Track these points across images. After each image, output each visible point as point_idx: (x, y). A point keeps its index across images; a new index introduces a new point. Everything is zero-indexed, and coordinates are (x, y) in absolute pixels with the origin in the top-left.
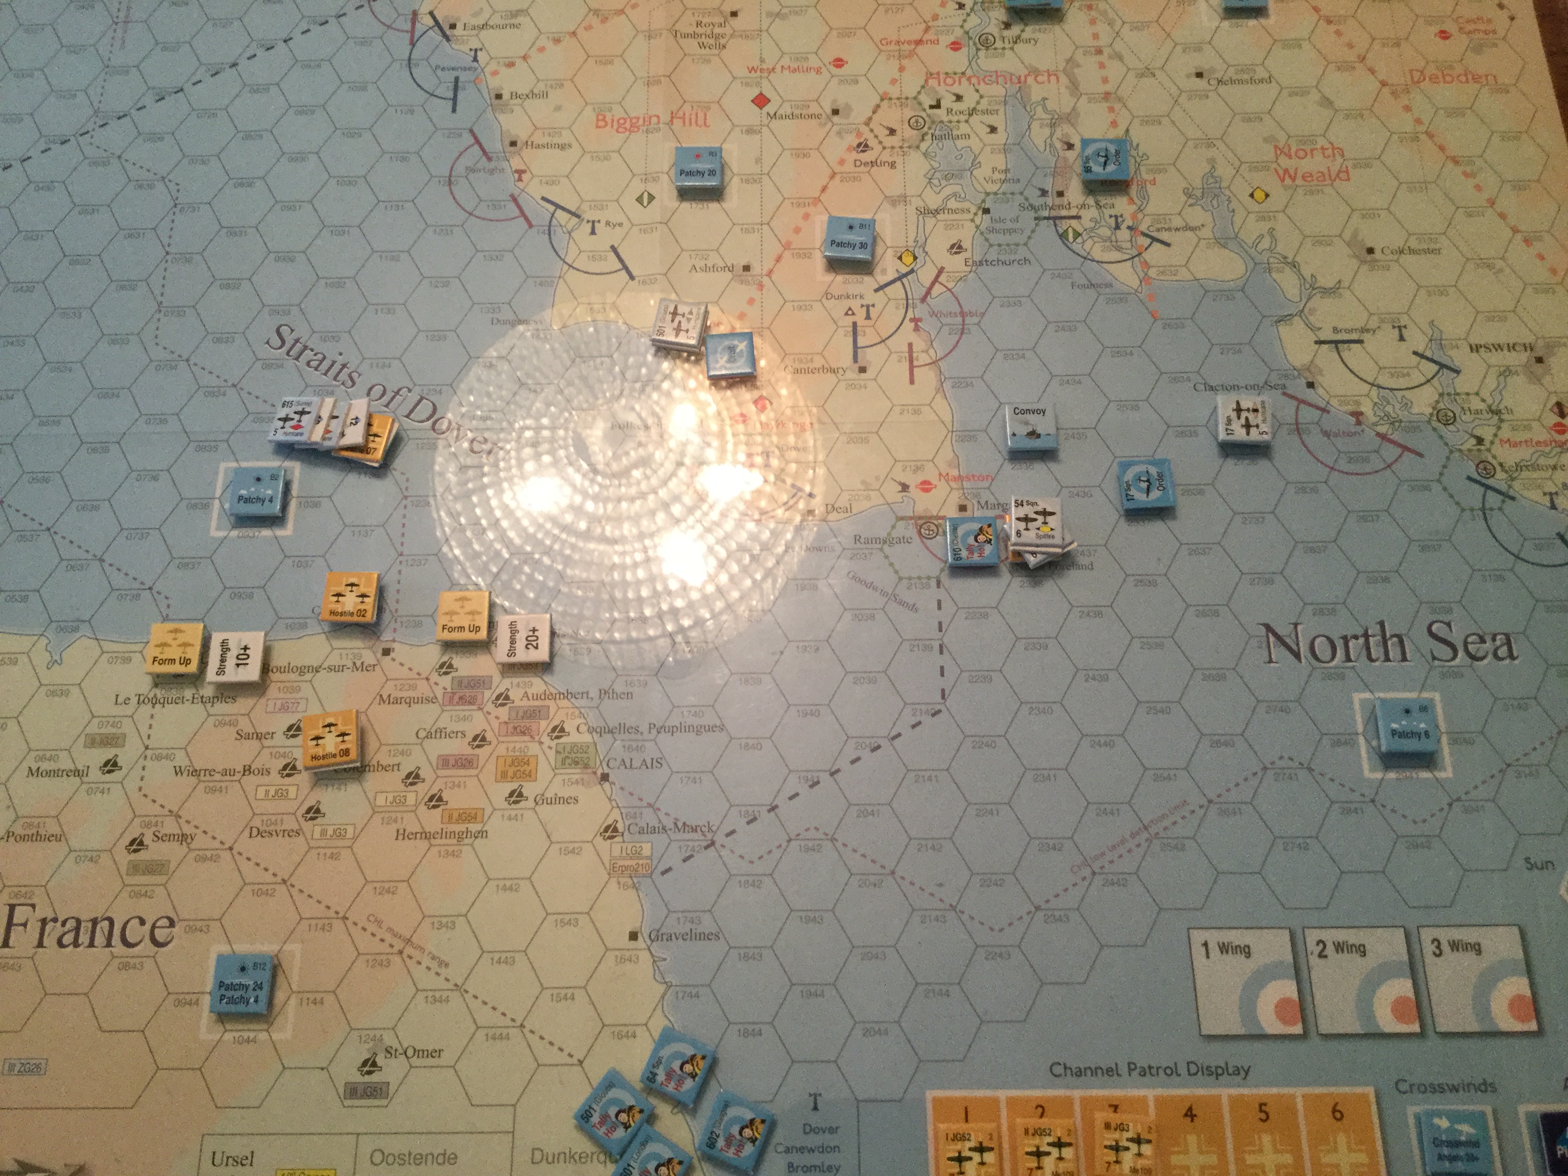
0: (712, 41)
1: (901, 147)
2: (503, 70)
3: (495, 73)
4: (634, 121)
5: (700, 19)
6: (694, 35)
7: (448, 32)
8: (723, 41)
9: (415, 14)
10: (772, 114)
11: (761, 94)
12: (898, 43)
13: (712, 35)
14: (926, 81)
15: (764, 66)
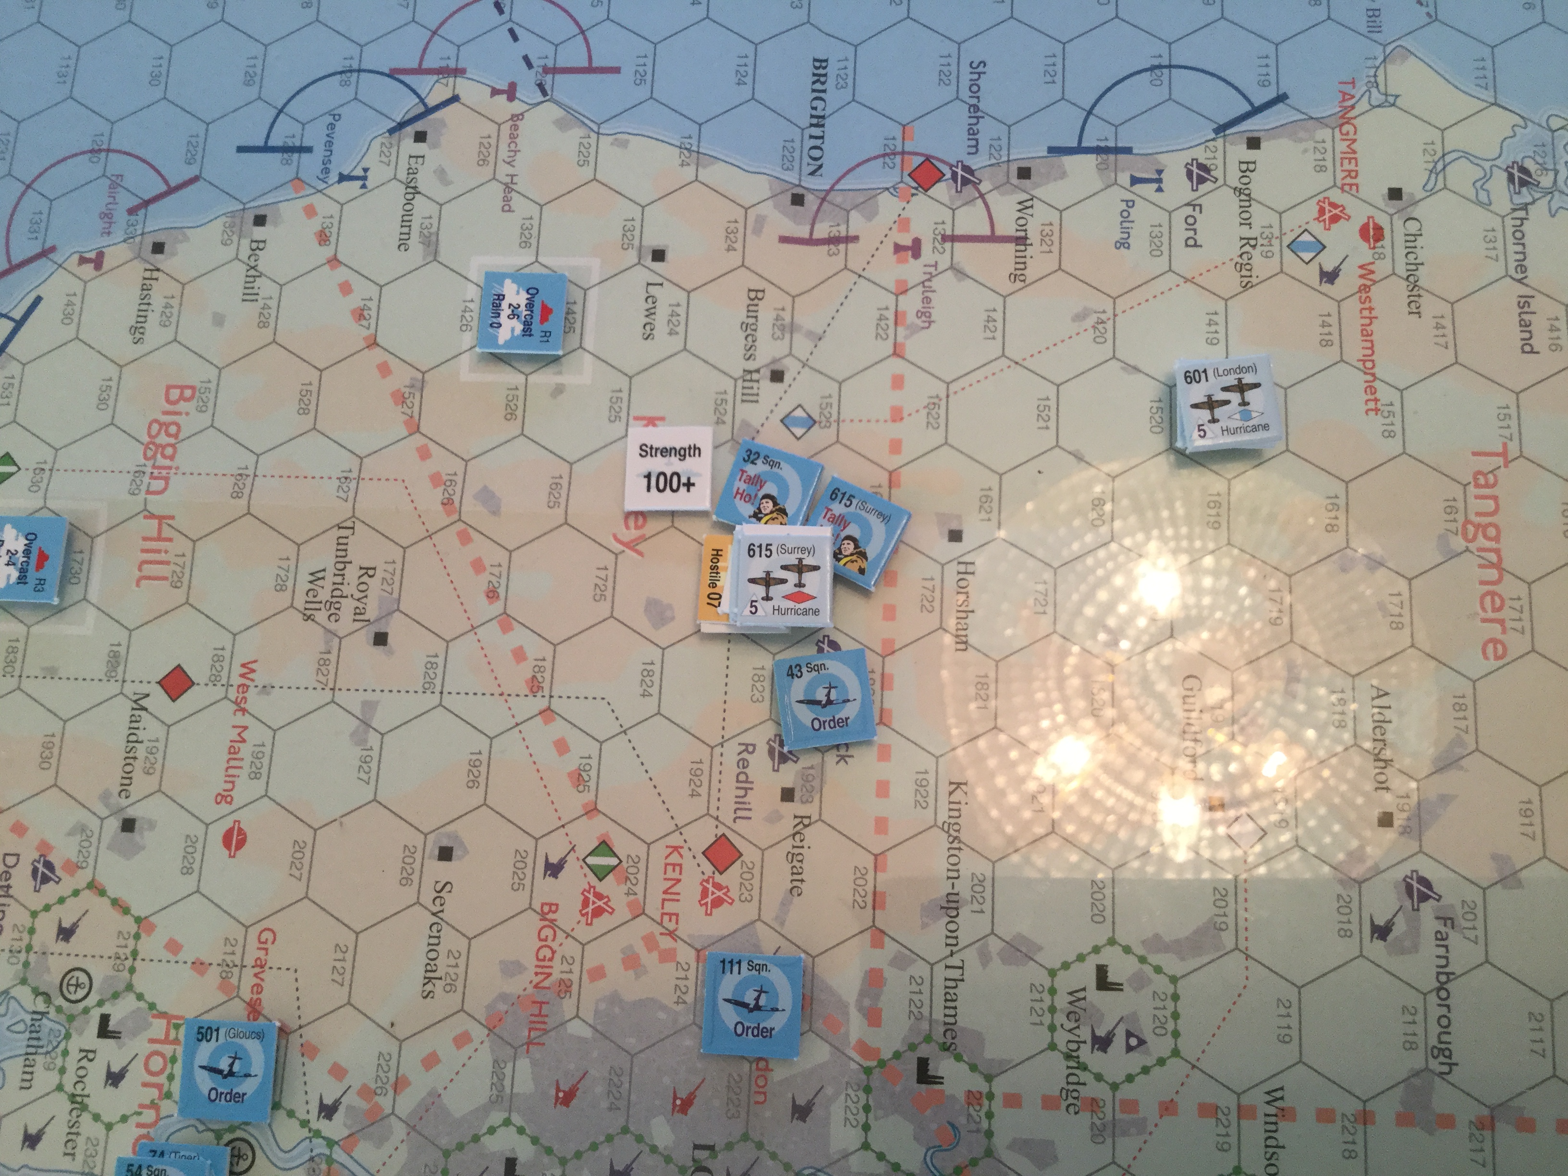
0: (324, 595)
1: (29, 948)
2: (315, 225)
3: (310, 211)
4: (169, 451)
5: (379, 574)
6: (342, 562)
7: (410, 130)
8: (321, 616)
9: (458, 72)
10: (143, 702)
11: (193, 684)
12: (260, 965)
13: (337, 595)
14: (163, 1015)
15: (252, 694)
